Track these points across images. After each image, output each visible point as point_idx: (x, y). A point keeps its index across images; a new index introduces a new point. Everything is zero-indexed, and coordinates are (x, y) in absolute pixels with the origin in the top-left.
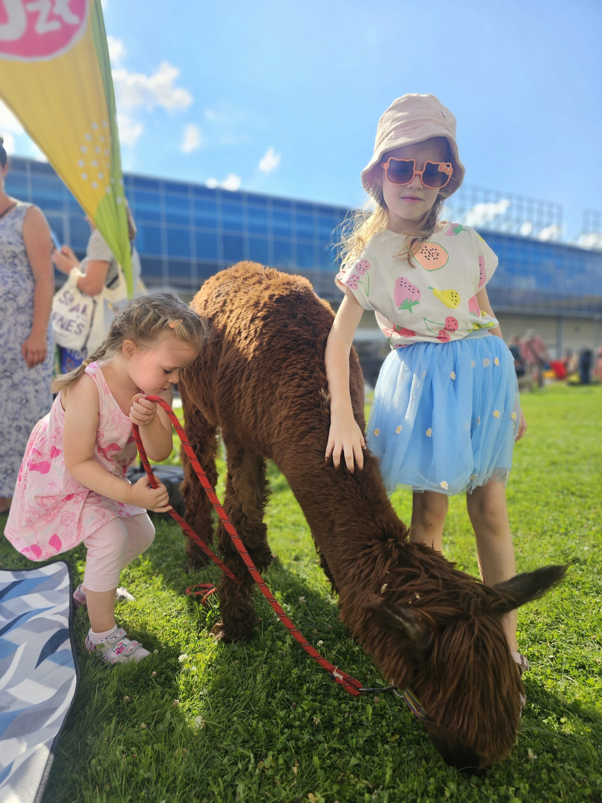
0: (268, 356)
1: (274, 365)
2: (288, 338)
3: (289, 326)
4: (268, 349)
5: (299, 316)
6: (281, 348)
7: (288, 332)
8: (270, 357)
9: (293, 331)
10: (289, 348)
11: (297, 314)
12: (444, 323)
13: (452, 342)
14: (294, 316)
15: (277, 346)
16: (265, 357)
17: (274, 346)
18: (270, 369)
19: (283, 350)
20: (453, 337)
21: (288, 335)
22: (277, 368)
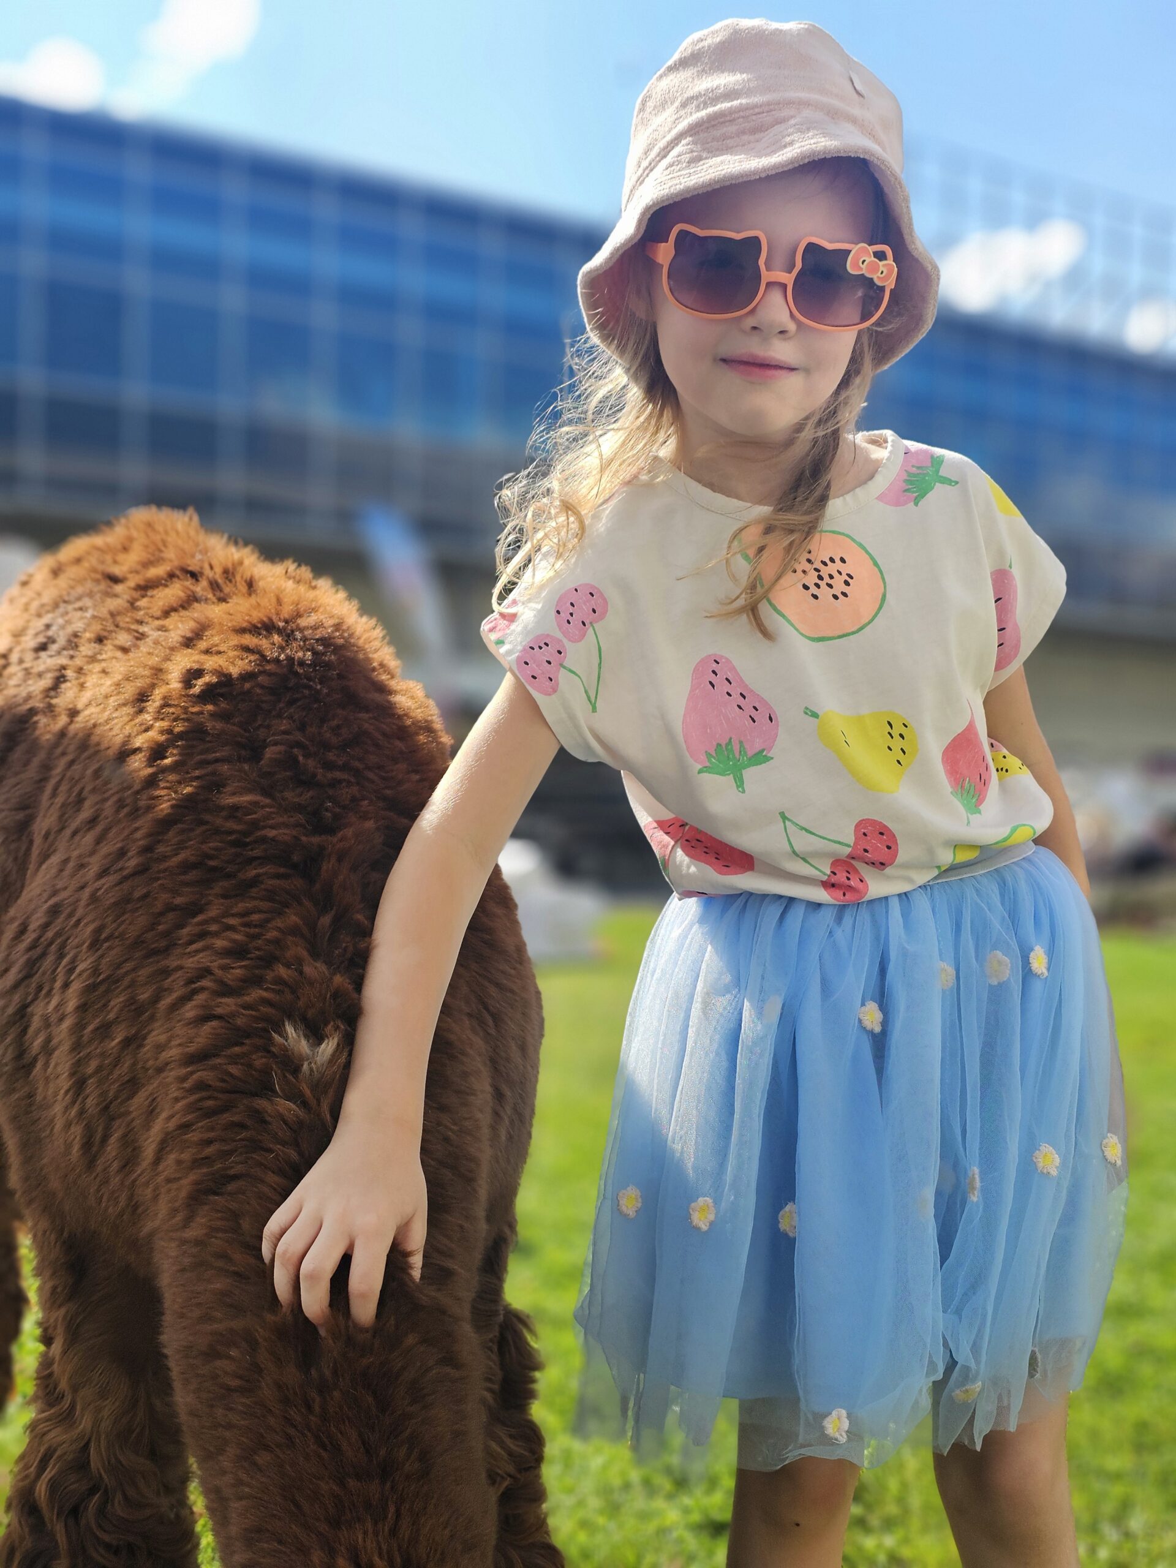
0: (137, 894)
1: (152, 927)
2: (217, 831)
3: (228, 789)
4: (142, 870)
5: (270, 753)
6: (186, 867)
7: (221, 808)
8: (146, 896)
9: (235, 808)
10: (214, 869)
11: (264, 745)
12: (850, 839)
13: (871, 902)
14: (253, 751)
15: (175, 860)
16: (126, 900)
17: (165, 858)
18: (138, 943)
19: (192, 876)
20: (877, 886)
21: (219, 821)
22: (163, 943)
